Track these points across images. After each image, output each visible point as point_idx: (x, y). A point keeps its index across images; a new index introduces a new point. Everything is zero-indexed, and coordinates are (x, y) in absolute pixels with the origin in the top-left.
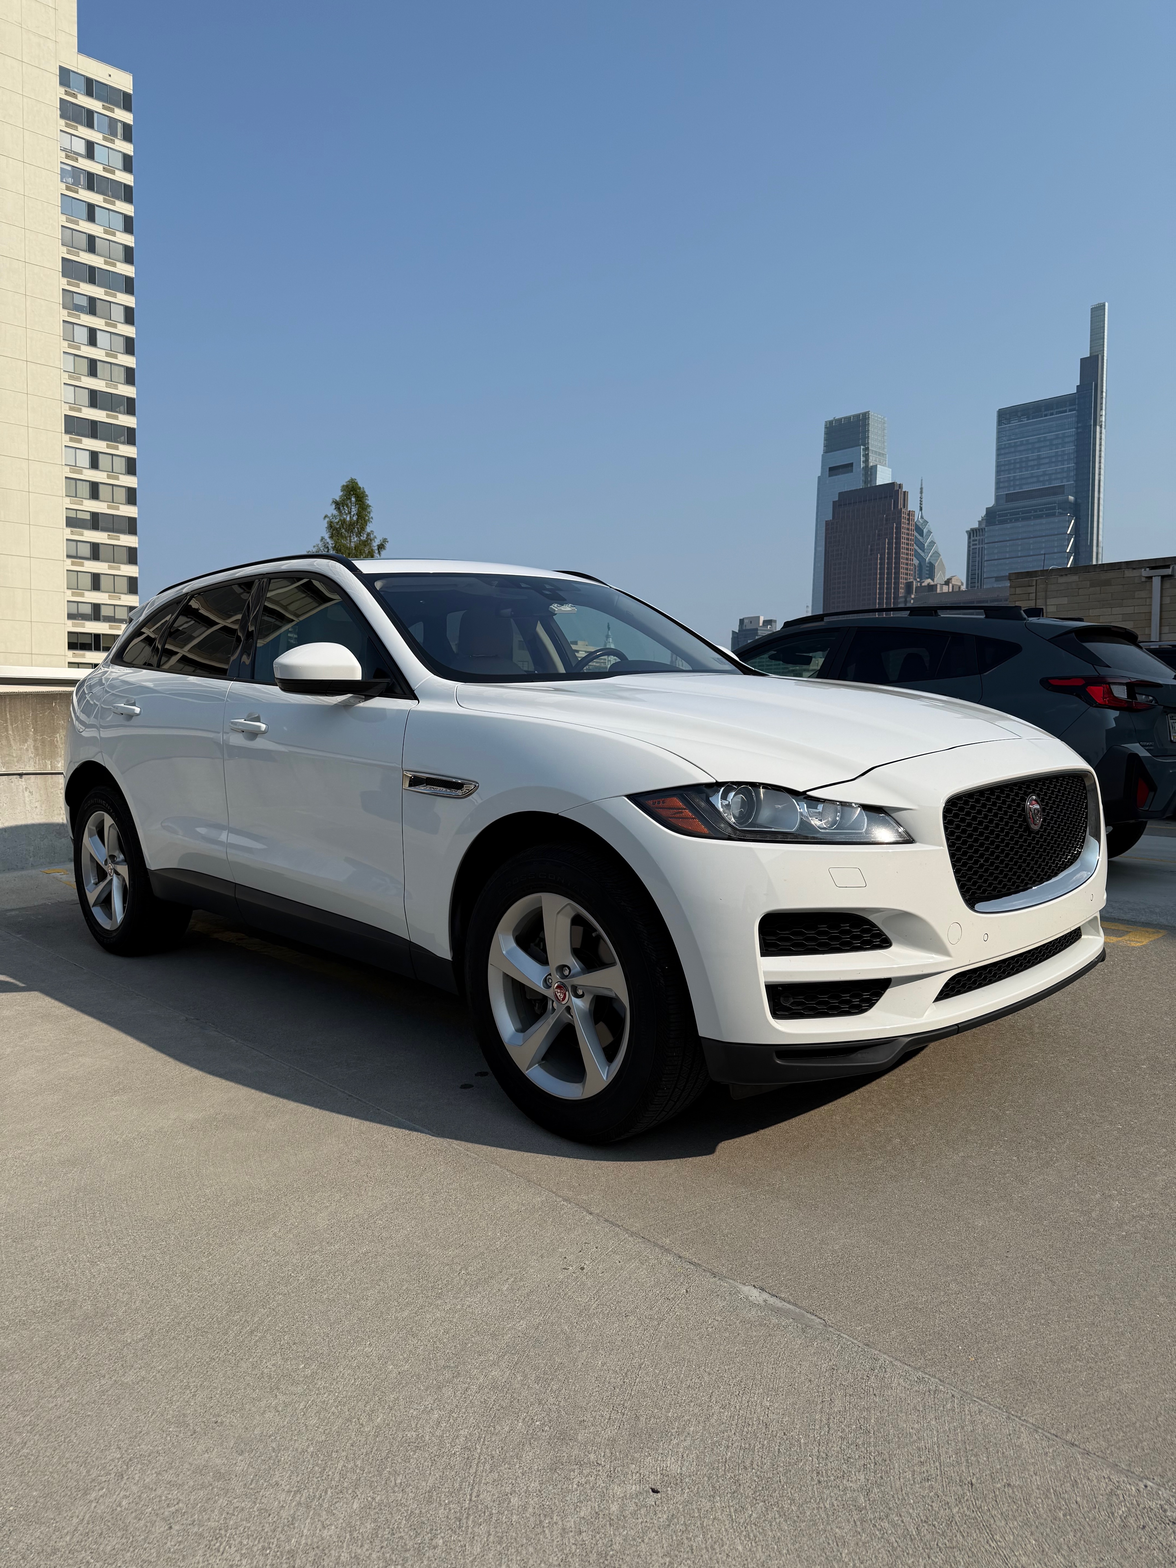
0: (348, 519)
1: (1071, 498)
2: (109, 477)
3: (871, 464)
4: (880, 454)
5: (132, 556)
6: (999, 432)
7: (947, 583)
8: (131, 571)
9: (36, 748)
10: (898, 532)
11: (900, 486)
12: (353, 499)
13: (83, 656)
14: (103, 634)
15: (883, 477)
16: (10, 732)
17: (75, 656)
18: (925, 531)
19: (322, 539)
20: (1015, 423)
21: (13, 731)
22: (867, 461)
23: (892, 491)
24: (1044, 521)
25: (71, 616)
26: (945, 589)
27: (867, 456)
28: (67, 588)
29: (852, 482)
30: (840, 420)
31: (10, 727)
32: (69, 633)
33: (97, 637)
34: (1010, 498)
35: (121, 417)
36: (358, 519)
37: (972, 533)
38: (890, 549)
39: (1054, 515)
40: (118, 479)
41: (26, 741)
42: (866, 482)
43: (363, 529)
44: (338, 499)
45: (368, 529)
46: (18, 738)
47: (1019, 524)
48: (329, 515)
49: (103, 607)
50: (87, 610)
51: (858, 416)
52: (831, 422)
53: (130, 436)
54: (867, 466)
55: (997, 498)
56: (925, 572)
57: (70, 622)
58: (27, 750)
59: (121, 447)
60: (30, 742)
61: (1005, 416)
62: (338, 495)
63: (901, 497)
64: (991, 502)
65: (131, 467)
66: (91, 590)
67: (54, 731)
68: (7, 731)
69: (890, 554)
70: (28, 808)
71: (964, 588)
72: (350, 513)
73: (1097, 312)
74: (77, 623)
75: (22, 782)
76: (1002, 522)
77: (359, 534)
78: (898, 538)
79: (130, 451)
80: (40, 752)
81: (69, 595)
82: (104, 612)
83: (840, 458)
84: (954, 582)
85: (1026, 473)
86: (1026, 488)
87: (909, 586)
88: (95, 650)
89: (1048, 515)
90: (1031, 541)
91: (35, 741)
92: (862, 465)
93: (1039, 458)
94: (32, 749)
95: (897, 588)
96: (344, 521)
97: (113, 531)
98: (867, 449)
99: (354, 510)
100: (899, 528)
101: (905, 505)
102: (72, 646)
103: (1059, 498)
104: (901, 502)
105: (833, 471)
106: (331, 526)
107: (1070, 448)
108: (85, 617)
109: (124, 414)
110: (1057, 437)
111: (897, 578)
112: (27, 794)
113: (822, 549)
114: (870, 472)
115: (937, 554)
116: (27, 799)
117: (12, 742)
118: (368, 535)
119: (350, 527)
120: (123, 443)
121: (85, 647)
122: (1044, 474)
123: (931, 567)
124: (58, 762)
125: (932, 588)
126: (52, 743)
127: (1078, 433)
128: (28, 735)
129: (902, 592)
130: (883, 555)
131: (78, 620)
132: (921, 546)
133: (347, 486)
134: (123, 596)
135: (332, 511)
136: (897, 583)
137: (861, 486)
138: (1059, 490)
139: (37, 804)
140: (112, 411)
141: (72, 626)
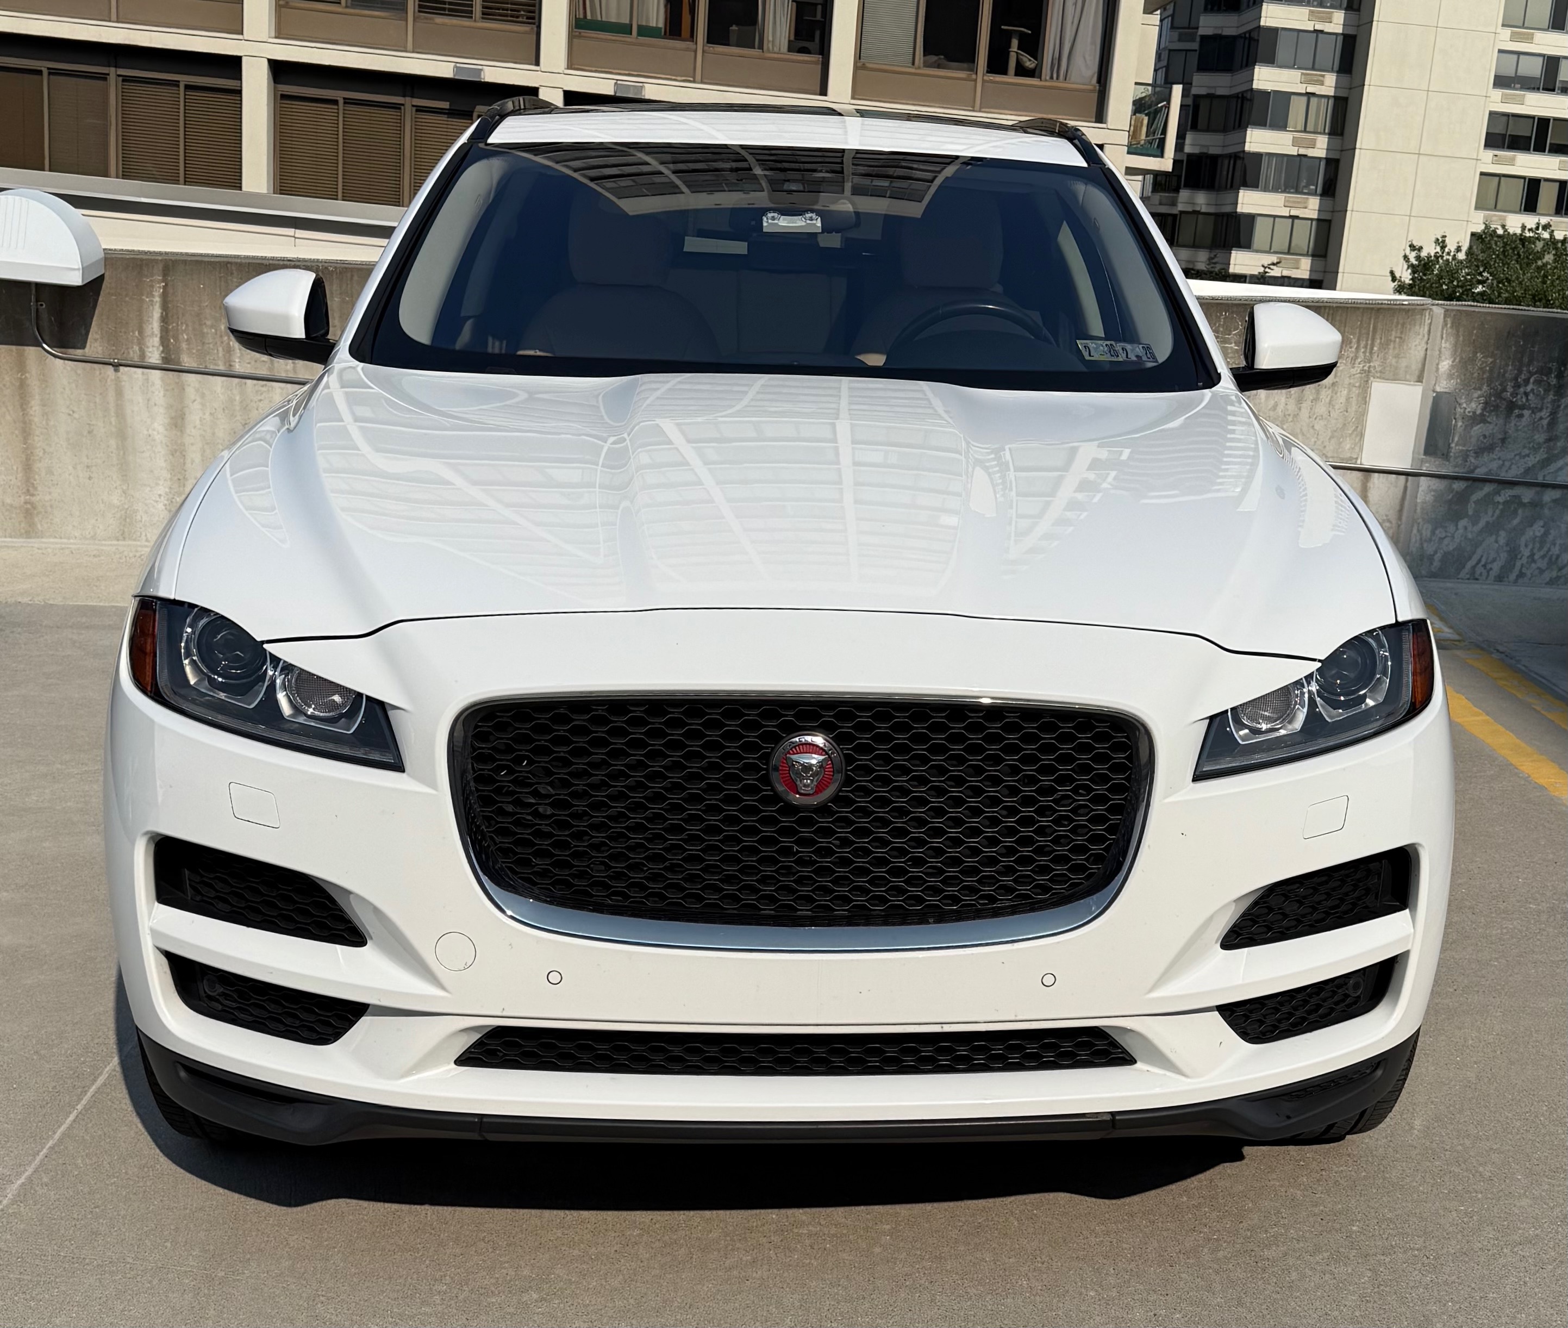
13: (1512, 162)
14: (1556, 119)
17: (1497, 160)
25: (1501, 82)
28: (1503, 25)
32: (1492, 114)
33: (1543, 123)
50: (1534, 69)
57: (1498, 94)
66: (1547, 30)
74: (1514, 95)
81: (1505, 40)
88: (1534, 150)
102: (1493, 141)
108: (1529, 84)
121: (1517, 143)
131: (1515, 89)
141: (1501, 101)
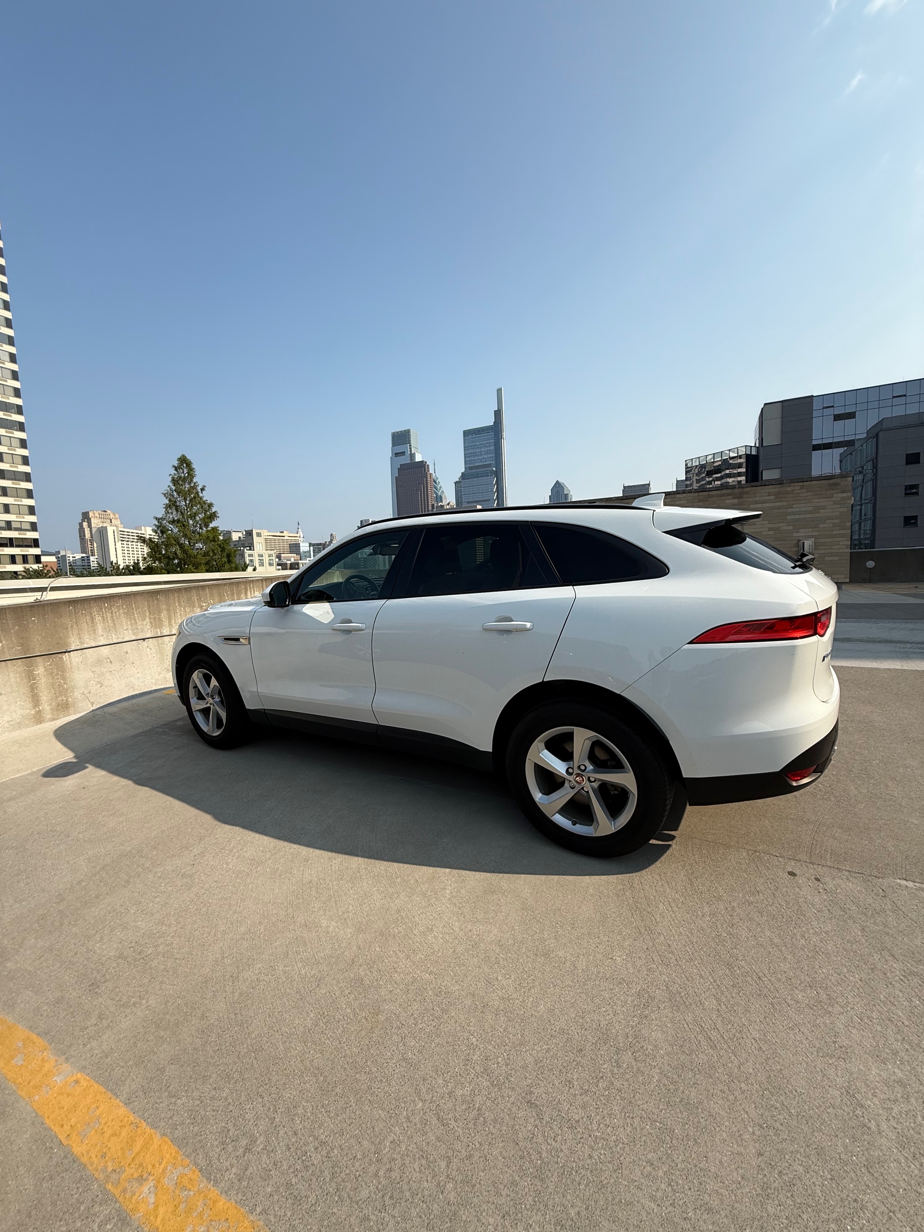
0: (183, 475)
1: (494, 469)
2: (9, 449)
3: (413, 452)
4: (416, 448)
5: (29, 494)
6: (464, 440)
7: (448, 504)
8: (31, 502)
9: (151, 623)
10: (427, 482)
11: (426, 462)
12: (185, 465)
15: (418, 458)
16: (136, 615)
18: (437, 482)
19: (169, 486)
20: (470, 437)
21: (137, 614)
22: (411, 451)
23: (422, 464)
24: (484, 478)
26: (448, 507)
27: (410, 449)
29: (405, 460)
30: (398, 432)
31: (135, 612)
34: (470, 468)
35: (13, 415)
36: (188, 476)
37: (456, 483)
38: (424, 489)
39: (488, 476)
40: (15, 451)
41: (145, 619)
42: (411, 460)
43: (192, 481)
44: (176, 465)
45: (195, 480)
46: (140, 618)
47: (475, 479)
48: (172, 474)
49: (13, 523)
51: (405, 431)
52: (394, 433)
53: (21, 427)
54: (411, 453)
55: (465, 468)
56: (439, 500)
58: (146, 625)
59: (15, 432)
60: (148, 620)
61: (466, 433)
62: (176, 463)
63: (426, 466)
64: (463, 470)
65: (23, 444)
67: (160, 613)
68: (134, 615)
69: (424, 491)
70: (150, 657)
71: (455, 507)
72: (183, 472)
73: (499, 391)
75: (145, 643)
76: (468, 479)
77: (190, 483)
78: (427, 485)
79: (23, 435)
80: (153, 625)
82: (14, 525)
83: (400, 449)
84: (451, 504)
85: (476, 458)
86: (476, 464)
87: (433, 505)
89: (486, 476)
90: (480, 486)
91: (150, 619)
92: (409, 453)
93: (481, 452)
94: (149, 624)
95: (428, 506)
96: (180, 477)
97: (15, 480)
98: (410, 445)
99: (186, 471)
100: (427, 480)
101: (428, 471)
103: (490, 469)
104: (427, 469)
105: (397, 455)
106: (173, 480)
107: (492, 448)
109: (15, 414)
110: (487, 443)
111: (428, 502)
112: (148, 650)
113: (395, 489)
114: (412, 456)
115: (443, 492)
116: (149, 653)
117: (137, 621)
118: (195, 483)
119: (184, 480)
120: (17, 430)
122: (483, 458)
123: (441, 497)
124: (164, 629)
125: (442, 506)
126: (160, 620)
127: (495, 442)
128: (146, 616)
129: (430, 508)
130: (421, 492)
132: (436, 488)
133: (180, 458)
134: (26, 516)
135: (173, 472)
136: (428, 504)
137: (409, 462)
138: (489, 465)
139: (154, 655)
140: (7, 412)
